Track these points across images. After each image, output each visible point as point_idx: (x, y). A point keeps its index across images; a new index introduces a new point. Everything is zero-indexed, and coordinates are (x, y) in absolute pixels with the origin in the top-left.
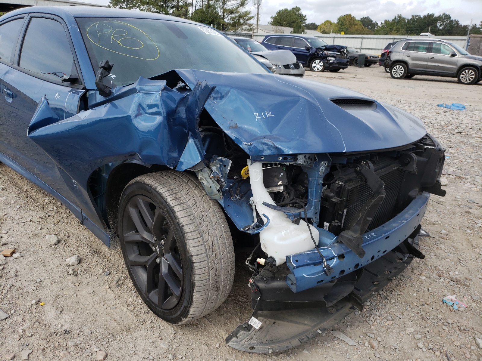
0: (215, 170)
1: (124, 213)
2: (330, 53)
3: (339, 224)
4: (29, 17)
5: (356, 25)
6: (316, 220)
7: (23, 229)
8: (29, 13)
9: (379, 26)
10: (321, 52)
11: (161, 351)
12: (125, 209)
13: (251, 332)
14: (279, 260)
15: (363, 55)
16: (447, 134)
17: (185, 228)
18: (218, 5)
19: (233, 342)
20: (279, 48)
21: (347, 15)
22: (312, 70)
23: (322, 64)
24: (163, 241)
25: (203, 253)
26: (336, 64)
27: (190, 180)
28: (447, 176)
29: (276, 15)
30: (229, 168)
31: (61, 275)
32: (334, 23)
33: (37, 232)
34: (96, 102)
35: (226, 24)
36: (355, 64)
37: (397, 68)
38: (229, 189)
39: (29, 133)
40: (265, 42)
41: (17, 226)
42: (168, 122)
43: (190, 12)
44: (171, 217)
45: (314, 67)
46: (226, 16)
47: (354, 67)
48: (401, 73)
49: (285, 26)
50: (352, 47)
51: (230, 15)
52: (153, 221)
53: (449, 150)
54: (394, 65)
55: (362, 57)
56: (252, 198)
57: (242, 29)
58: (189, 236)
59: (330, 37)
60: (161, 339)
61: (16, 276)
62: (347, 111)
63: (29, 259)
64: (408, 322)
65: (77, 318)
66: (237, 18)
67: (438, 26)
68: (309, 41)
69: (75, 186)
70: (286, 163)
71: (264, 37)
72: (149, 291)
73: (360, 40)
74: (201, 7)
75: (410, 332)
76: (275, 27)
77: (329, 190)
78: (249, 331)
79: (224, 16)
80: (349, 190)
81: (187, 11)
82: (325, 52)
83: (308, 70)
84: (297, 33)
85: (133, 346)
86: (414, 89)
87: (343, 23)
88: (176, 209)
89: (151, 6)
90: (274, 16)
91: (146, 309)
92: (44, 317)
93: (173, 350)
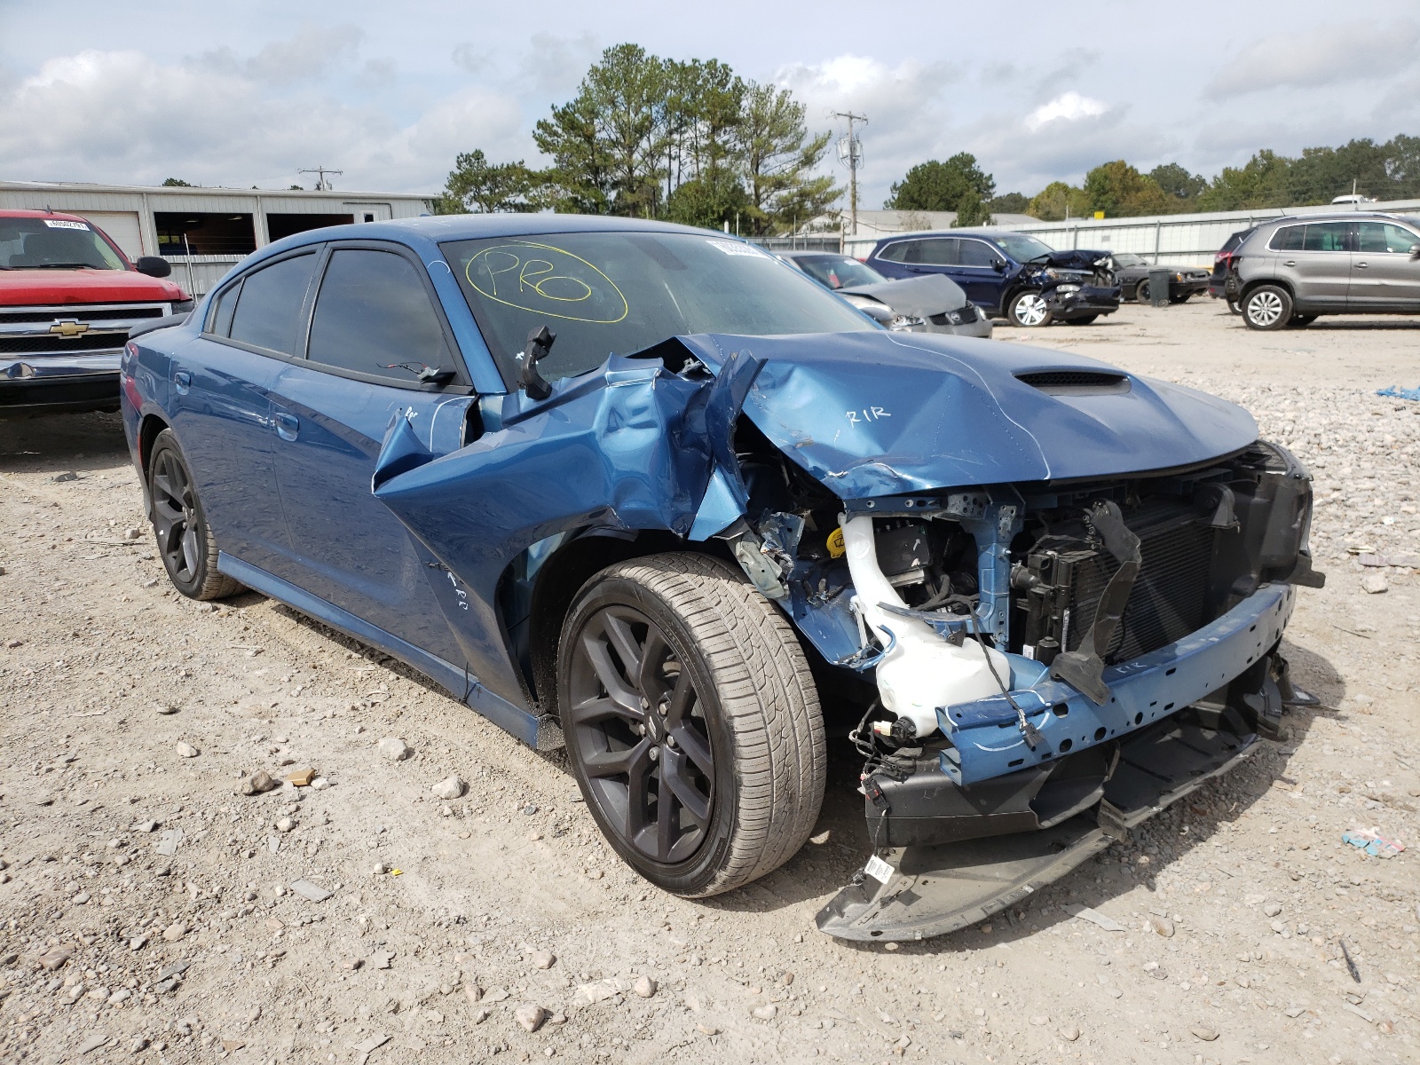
0: (770, 538)
1: (572, 657)
2: (1064, 274)
3: (1057, 644)
4: (327, 252)
5: (1138, 190)
6: (1002, 636)
7: (320, 734)
8: (327, 241)
9: (1209, 187)
10: (1039, 274)
11: (671, 951)
12: (575, 644)
13: (872, 903)
14: (924, 723)
15: (1165, 272)
16: (1401, 465)
17: (714, 658)
18: (741, 169)
19: (832, 925)
20: (917, 272)
21: (1113, 164)
22: (1015, 323)
23: (1044, 305)
24: (663, 707)
25: (756, 713)
26: (1082, 301)
27: (717, 567)
28: (1388, 569)
29: (907, 181)
30: (799, 535)
31: (426, 818)
32: (1075, 189)
33: (352, 737)
34: (519, 411)
35: (766, 217)
36: (1143, 299)
37: (1260, 299)
38: (802, 582)
39: (376, 487)
40: (877, 257)
41: (305, 727)
42: (670, 440)
43: (665, 194)
44: (682, 639)
45: (1021, 316)
46: (765, 196)
47: (1139, 306)
48: (1276, 313)
49: (932, 210)
50: (1130, 251)
51: (776, 193)
52: (641, 661)
53: (1400, 507)
54: (1251, 293)
55: (1159, 277)
56: (854, 599)
57: (812, 228)
58: (722, 676)
59: (1063, 230)
60: (670, 929)
61: (328, 822)
62: (1055, 397)
63: (348, 791)
64: (1249, 883)
65: (476, 896)
66: (796, 199)
67: (1388, 172)
68: (1002, 244)
69: (461, 603)
70: (924, 517)
71: (875, 245)
72: (635, 829)
73: (1153, 231)
74: (695, 179)
75: (1254, 901)
76: (905, 214)
77: (1026, 570)
78: (869, 901)
79: (758, 196)
80: (1069, 564)
81: (656, 191)
82: (1050, 272)
83: (1006, 325)
84: (971, 225)
85: (609, 943)
86: (1312, 354)
87: (1103, 188)
88: (693, 621)
89: (558, 187)
90: (899, 184)
91: (629, 872)
92: (406, 895)
93: (699, 947)
